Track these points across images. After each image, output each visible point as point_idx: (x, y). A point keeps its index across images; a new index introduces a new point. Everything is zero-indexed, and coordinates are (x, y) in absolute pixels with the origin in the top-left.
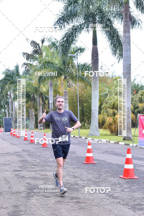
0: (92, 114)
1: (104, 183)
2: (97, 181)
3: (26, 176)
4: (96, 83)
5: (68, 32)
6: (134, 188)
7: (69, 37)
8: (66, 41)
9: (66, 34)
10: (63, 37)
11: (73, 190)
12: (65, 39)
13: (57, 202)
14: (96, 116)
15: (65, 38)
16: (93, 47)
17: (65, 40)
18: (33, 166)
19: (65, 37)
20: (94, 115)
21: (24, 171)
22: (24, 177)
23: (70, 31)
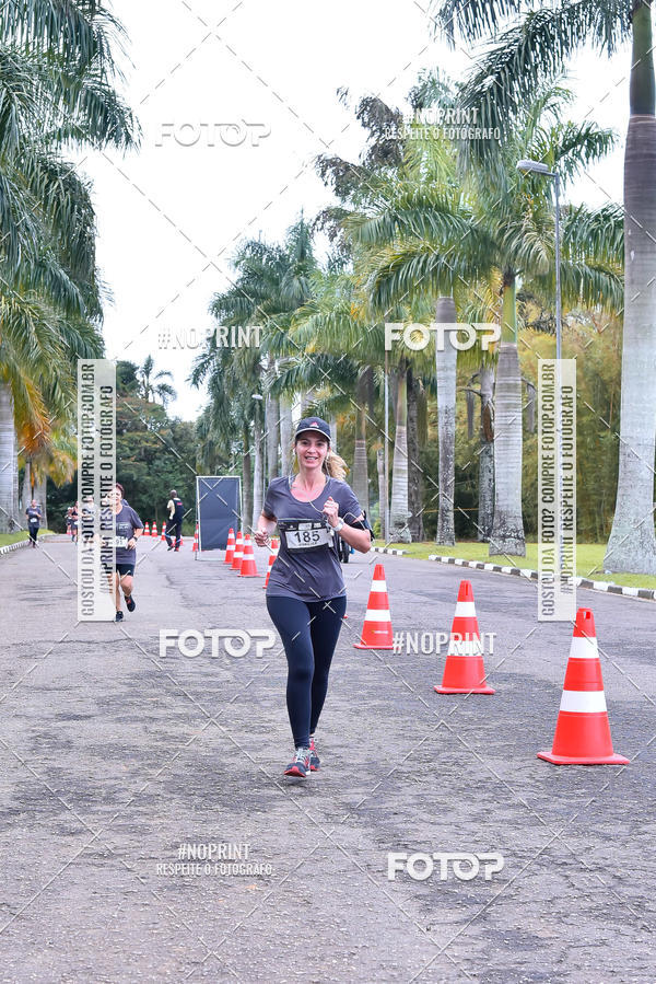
0: (621, 462)
1: (431, 778)
2: (404, 769)
3: (76, 743)
4: (646, 305)
5: (504, 48)
6: (558, 804)
7: (511, 71)
8: (491, 89)
9: (495, 56)
10: (476, 73)
11: (232, 808)
12: (489, 81)
13: (91, 854)
14: (643, 473)
15: (490, 77)
16: (631, 121)
17: (488, 85)
18: (168, 700)
19: (490, 71)
20: (631, 466)
21: (100, 718)
22: (68, 745)
23: (515, 41)
